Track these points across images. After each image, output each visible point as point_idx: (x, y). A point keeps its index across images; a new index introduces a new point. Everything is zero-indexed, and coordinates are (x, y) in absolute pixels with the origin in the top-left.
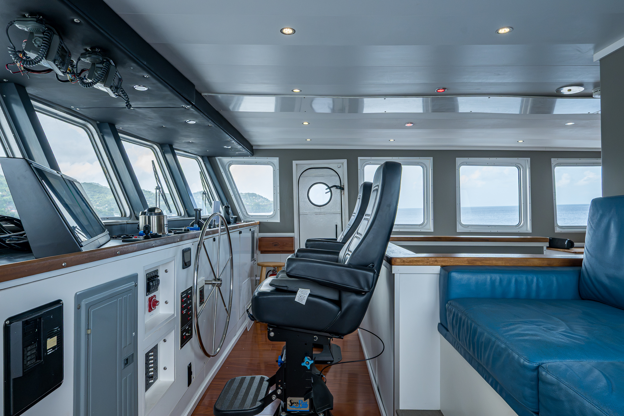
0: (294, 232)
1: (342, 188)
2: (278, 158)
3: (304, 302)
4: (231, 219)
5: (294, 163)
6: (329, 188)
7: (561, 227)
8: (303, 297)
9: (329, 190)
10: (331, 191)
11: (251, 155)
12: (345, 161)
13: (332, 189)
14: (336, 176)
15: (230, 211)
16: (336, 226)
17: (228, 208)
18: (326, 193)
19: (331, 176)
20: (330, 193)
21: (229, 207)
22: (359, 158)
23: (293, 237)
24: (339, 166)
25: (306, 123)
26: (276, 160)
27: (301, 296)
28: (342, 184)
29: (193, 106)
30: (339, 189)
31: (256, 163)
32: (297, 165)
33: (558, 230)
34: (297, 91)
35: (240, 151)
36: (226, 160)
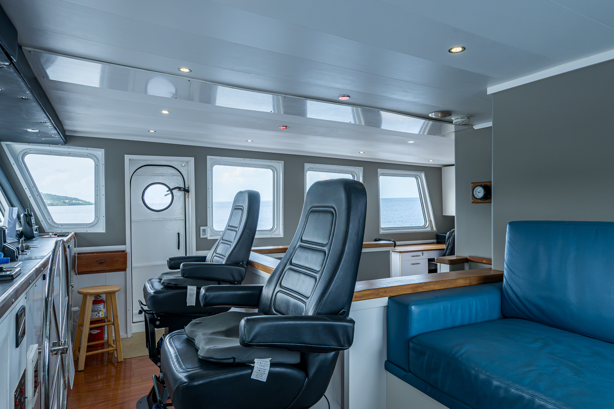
0: (125, 245)
1: (187, 190)
2: (103, 150)
3: (264, 379)
4: (35, 232)
5: (127, 157)
6: (171, 190)
7: (383, 229)
8: (263, 370)
9: (169, 192)
10: (172, 193)
11: (63, 143)
12: (192, 159)
13: (174, 191)
14: (179, 176)
15: (33, 221)
16: (179, 234)
17: (29, 217)
18: (165, 195)
19: (172, 176)
20: (170, 195)
21: (31, 216)
22: (208, 157)
23: (124, 251)
24: (183, 165)
25: (165, 112)
26: (100, 153)
27: (261, 370)
28: (187, 186)
29: (12, 65)
30: (183, 191)
31: (69, 154)
32: (130, 160)
33: (382, 232)
34: (185, 70)
35: (51, 137)
36: (18, 147)
